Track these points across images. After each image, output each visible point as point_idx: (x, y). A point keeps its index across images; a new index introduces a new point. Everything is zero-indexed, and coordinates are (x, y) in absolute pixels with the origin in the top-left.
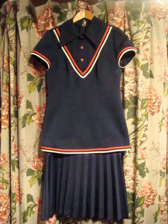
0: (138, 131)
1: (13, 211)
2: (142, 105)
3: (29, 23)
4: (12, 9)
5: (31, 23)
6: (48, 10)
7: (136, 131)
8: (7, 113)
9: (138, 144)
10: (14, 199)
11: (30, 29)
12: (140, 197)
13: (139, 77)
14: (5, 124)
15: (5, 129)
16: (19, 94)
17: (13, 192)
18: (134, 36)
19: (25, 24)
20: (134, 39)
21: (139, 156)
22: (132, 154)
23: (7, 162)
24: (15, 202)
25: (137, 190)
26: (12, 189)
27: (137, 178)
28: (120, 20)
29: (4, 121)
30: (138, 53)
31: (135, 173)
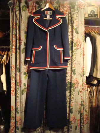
0: (73, 56)
2: (75, 45)
4: (18, 2)
5: (26, 8)
6: (33, 3)
8: (15, 47)
9: (73, 61)
10: (18, 84)
11: (26, 11)
12: (73, 83)
13: (74, 33)
15: (14, 54)
16: (21, 39)
17: (18, 81)
19: (24, 9)
21: (73, 66)
23: (14, 69)
27: (72, 75)
29: (14, 51)
30: (74, 23)
31: (71, 73)
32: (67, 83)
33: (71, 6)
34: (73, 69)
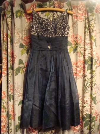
0: (93, 78)
1: (10, 125)
2: (95, 63)
3: (21, 14)
4: (9, 5)
5: (22, 13)
6: (33, 6)
7: (92, 77)
8: (6, 67)
9: (93, 85)
10: (10, 118)
11: (22, 17)
12: (94, 116)
13: (93, 46)
14: (5, 73)
15: (5, 76)
16: (14, 56)
17: (10, 113)
18: (91, 22)
19: (19, 14)
20: (90, 24)
21: (94, 92)
22: (90, 91)
23: (5, 96)
24: (11, 119)
25: (92, 112)
26: (9, 112)
27: (93, 105)
28: (82, 12)
29: (4, 72)
30: (92, 32)
31: (91, 102)
32: (85, 116)
33: (88, 8)
34: (94, 96)
